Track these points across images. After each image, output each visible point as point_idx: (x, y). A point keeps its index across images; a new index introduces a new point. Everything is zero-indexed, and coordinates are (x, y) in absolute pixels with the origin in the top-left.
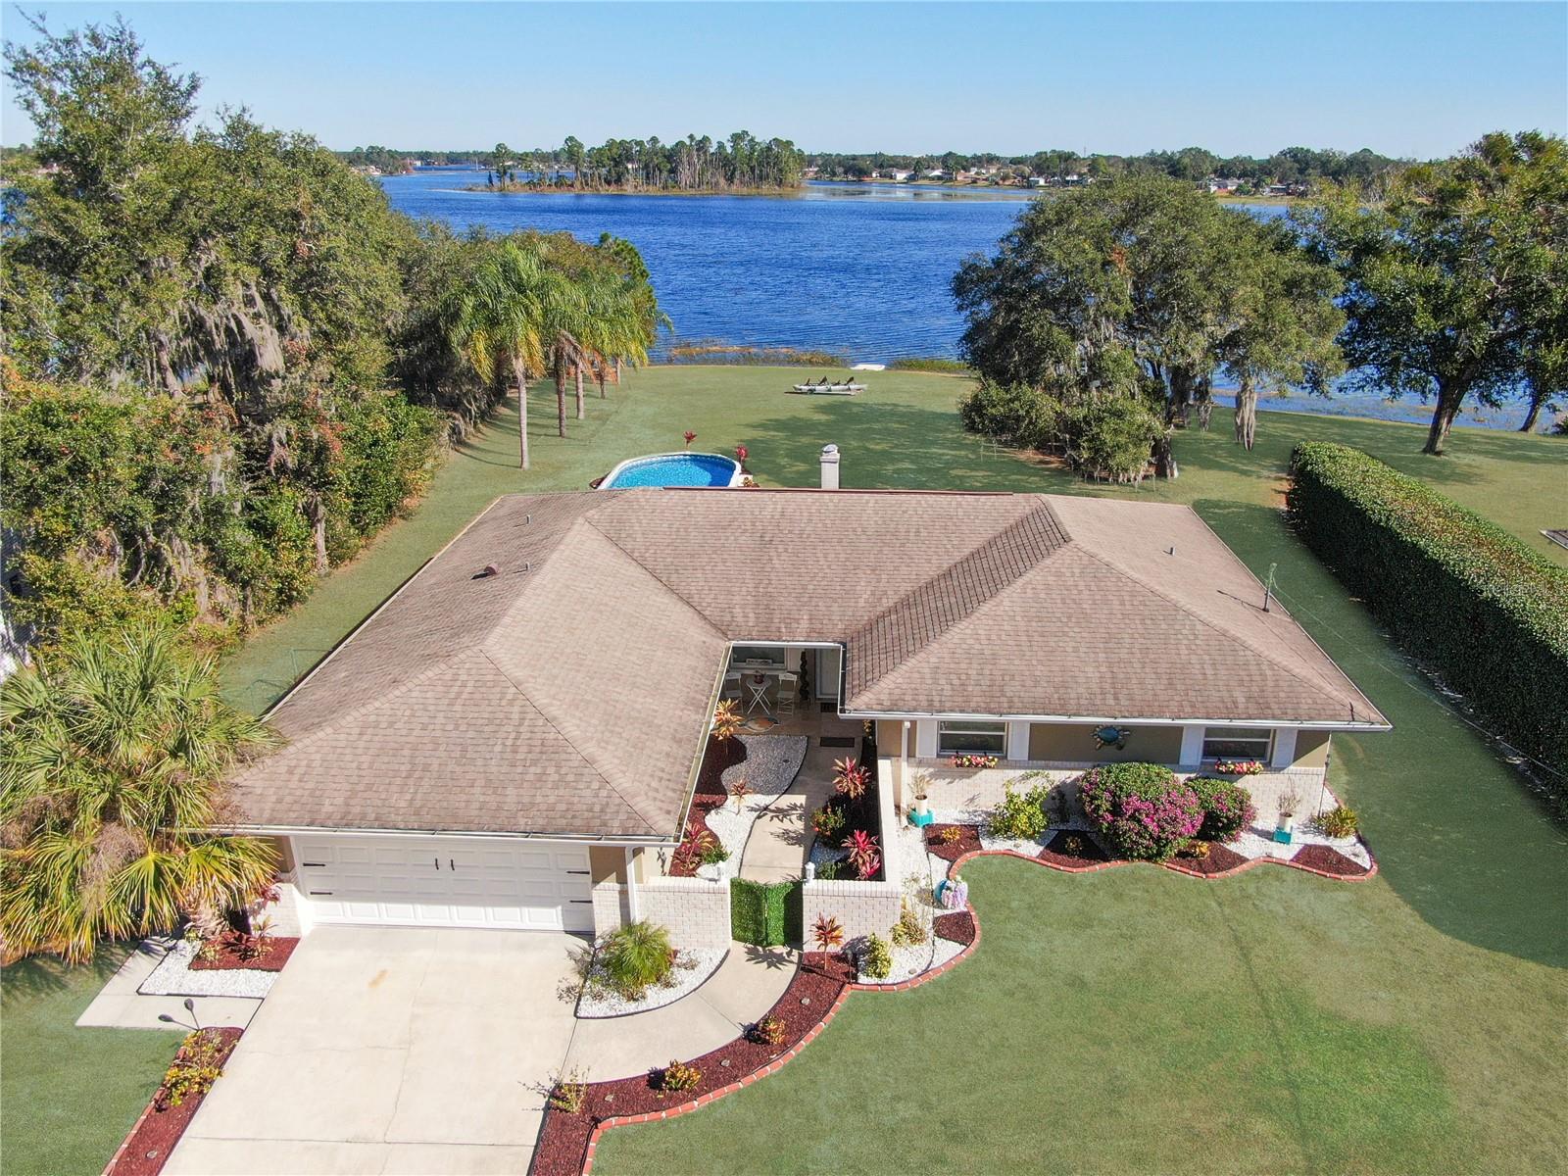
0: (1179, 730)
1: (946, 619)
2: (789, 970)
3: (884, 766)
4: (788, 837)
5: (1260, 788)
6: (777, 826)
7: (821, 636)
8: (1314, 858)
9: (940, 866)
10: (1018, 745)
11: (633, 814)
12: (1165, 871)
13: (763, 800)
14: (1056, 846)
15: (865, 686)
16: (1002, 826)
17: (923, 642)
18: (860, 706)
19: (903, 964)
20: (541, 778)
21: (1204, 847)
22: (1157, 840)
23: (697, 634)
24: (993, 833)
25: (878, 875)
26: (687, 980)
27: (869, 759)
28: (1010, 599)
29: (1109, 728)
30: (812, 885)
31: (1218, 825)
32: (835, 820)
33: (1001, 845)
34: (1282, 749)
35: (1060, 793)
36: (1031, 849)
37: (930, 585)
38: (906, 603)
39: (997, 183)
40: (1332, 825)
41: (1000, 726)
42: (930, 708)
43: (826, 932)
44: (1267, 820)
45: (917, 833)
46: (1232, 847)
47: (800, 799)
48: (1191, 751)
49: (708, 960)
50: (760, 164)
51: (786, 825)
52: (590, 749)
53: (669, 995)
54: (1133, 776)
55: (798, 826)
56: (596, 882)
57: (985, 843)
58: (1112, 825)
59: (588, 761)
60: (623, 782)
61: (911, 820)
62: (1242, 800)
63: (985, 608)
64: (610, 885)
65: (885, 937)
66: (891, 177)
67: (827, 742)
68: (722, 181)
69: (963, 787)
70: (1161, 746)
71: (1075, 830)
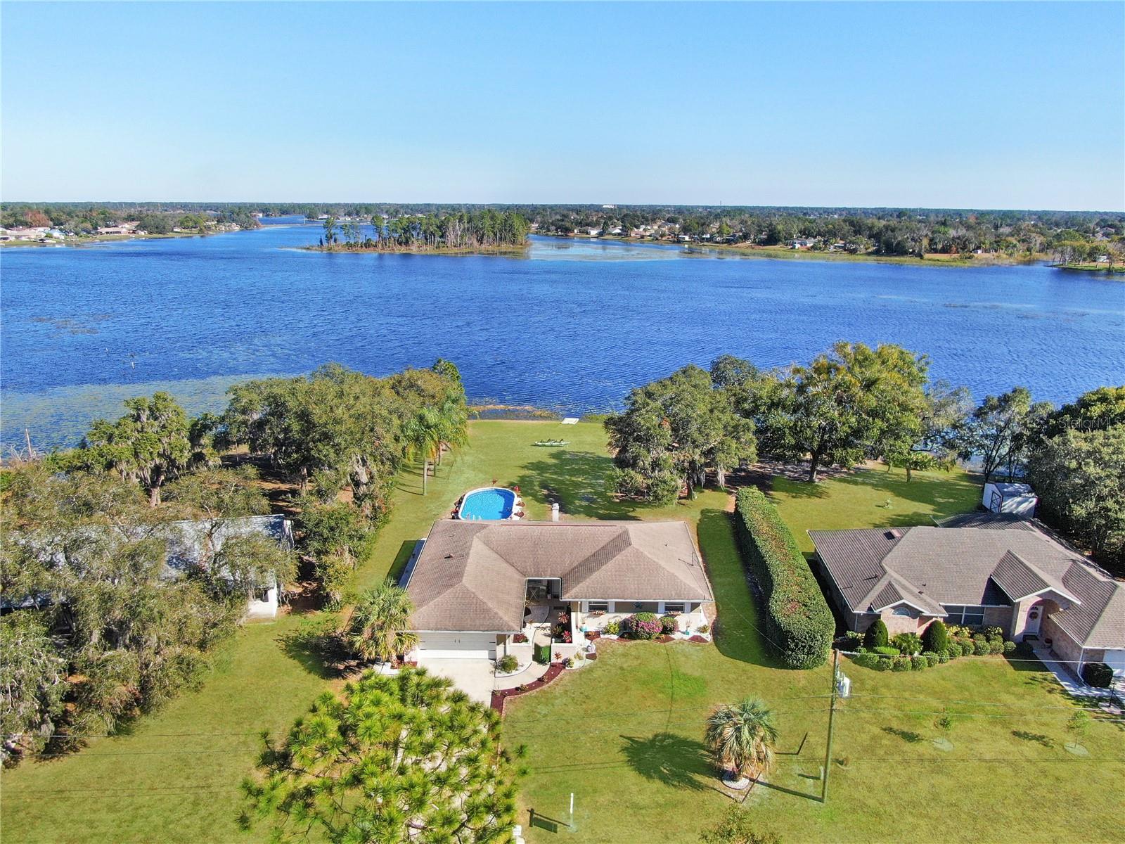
0: (657, 603)
1: (592, 570)
2: (548, 666)
3: (573, 614)
4: (545, 635)
5: (681, 619)
6: (543, 632)
7: (554, 576)
8: (696, 639)
9: (588, 642)
10: (611, 607)
11: (509, 626)
12: (653, 643)
13: (538, 625)
14: (622, 637)
15: (567, 592)
16: (607, 631)
17: (585, 578)
18: (566, 598)
19: (577, 665)
20: (485, 617)
21: (663, 636)
22: (649, 634)
23: (517, 576)
24: (604, 633)
25: (571, 642)
26: (521, 669)
27: (568, 612)
28: (611, 565)
29: (637, 603)
30: (554, 645)
31: (667, 630)
32: (559, 629)
33: (607, 636)
34: (687, 608)
35: (625, 622)
36: (615, 637)
37: (588, 559)
38: (580, 565)
39: (657, 239)
40: (703, 630)
41: (607, 603)
42: (586, 598)
43: (557, 656)
44: (682, 627)
45: (583, 633)
46: (672, 636)
47: (549, 624)
48: (661, 608)
49: (527, 665)
50: (500, 231)
51: (545, 632)
52: (496, 610)
53: (517, 672)
54: (644, 617)
55: (549, 632)
56: (498, 644)
57: (602, 636)
58: (636, 630)
59: (496, 613)
60: (506, 618)
61: (581, 630)
62: (675, 623)
63: (603, 567)
64: (502, 645)
65: (572, 658)
66: (587, 233)
67: (555, 608)
68: (475, 242)
69: (597, 620)
70: (653, 608)
71: (627, 632)
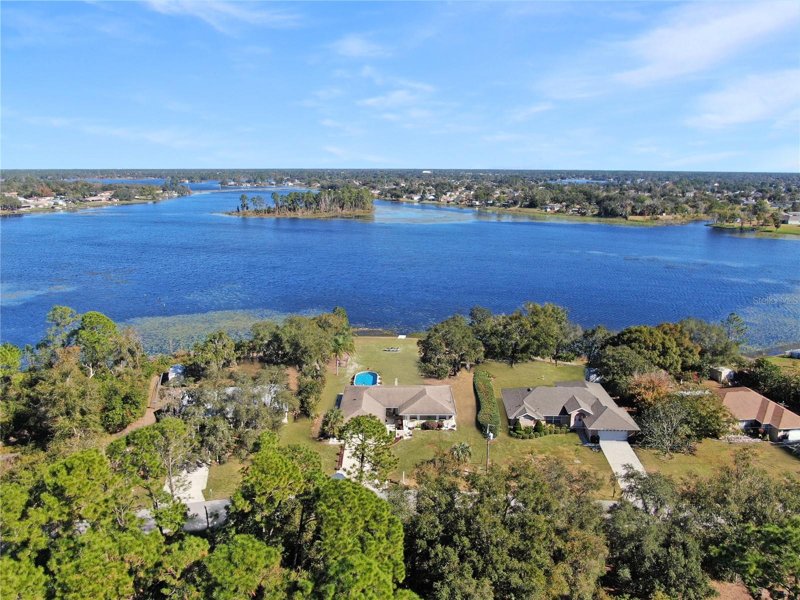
0: (436, 416)
3: (404, 420)
5: (445, 422)
6: (392, 427)
7: (396, 406)
8: (451, 430)
9: (409, 430)
10: (418, 418)
13: (391, 424)
16: (417, 427)
17: (409, 406)
18: (400, 414)
19: (405, 438)
21: (438, 428)
22: (433, 428)
23: (382, 407)
25: (403, 430)
28: (418, 402)
29: (428, 416)
30: (397, 431)
31: (440, 426)
32: (398, 425)
34: (447, 418)
35: (424, 423)
36: (420, 429)
37: (409, 400)
38: (406, 402)
40: (454, 426)
41: (416, 416)
42: (409, 414)
43: (398, 435)
46: (442, 429)
47: (395, 423)
48: (438, 418)
54: (431, 421)
55: (395, 426)
57: (415, 429)
58: (428, 426)
61: (407, 426)
62: (443, 424)
65: (403, 436)
66: (412, 199)
67: (397, 419)
68: (339, 208)
69: (413, 423)
70: (434, 418)
71: (425, 427)
